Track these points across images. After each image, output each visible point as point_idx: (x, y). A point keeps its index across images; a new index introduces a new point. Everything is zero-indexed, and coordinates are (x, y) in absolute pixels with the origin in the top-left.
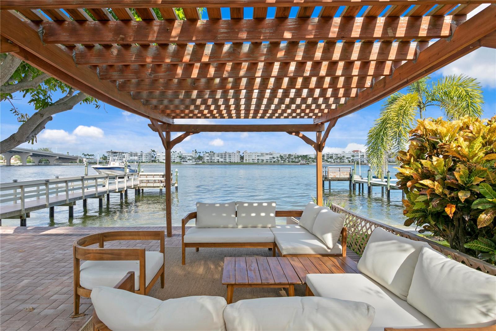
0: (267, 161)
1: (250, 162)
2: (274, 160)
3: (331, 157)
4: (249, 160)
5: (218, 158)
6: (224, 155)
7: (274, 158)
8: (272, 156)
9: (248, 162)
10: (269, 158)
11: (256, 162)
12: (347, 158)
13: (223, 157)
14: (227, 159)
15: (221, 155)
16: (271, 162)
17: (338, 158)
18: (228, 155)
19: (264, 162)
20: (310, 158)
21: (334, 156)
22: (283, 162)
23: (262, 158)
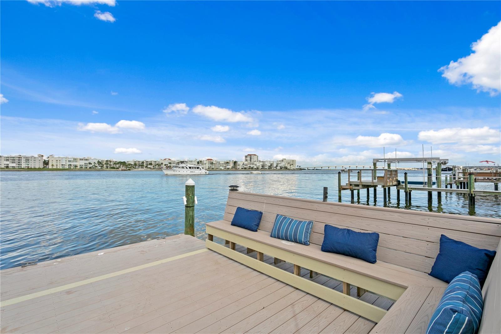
0: (81, 167)
1: (58, 168)
2: (91, 166)
3: (150, 163)
4: (57, 165)
5: (8, 163)
6: (18, 159)
7: (91, 164)
8: (87, 162)
9: (55, 167)
10: (84, 164)
11: (67, 168)
12: (165, 165)
13: (16, 161)
14: (22, 163)
15: (12, 159)
16: (87, 168)
17: (157, 164)
18: (25, 159)
19: (77, 168)
20: (130, 164)
21: (153, 163)
22: (100, 168)
23: (75, 163)
